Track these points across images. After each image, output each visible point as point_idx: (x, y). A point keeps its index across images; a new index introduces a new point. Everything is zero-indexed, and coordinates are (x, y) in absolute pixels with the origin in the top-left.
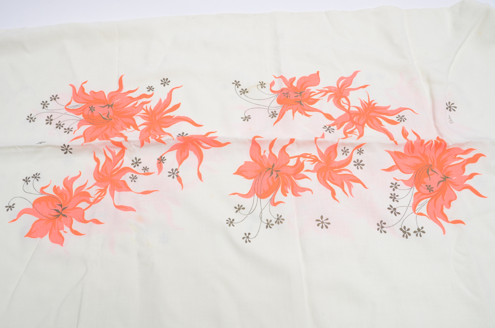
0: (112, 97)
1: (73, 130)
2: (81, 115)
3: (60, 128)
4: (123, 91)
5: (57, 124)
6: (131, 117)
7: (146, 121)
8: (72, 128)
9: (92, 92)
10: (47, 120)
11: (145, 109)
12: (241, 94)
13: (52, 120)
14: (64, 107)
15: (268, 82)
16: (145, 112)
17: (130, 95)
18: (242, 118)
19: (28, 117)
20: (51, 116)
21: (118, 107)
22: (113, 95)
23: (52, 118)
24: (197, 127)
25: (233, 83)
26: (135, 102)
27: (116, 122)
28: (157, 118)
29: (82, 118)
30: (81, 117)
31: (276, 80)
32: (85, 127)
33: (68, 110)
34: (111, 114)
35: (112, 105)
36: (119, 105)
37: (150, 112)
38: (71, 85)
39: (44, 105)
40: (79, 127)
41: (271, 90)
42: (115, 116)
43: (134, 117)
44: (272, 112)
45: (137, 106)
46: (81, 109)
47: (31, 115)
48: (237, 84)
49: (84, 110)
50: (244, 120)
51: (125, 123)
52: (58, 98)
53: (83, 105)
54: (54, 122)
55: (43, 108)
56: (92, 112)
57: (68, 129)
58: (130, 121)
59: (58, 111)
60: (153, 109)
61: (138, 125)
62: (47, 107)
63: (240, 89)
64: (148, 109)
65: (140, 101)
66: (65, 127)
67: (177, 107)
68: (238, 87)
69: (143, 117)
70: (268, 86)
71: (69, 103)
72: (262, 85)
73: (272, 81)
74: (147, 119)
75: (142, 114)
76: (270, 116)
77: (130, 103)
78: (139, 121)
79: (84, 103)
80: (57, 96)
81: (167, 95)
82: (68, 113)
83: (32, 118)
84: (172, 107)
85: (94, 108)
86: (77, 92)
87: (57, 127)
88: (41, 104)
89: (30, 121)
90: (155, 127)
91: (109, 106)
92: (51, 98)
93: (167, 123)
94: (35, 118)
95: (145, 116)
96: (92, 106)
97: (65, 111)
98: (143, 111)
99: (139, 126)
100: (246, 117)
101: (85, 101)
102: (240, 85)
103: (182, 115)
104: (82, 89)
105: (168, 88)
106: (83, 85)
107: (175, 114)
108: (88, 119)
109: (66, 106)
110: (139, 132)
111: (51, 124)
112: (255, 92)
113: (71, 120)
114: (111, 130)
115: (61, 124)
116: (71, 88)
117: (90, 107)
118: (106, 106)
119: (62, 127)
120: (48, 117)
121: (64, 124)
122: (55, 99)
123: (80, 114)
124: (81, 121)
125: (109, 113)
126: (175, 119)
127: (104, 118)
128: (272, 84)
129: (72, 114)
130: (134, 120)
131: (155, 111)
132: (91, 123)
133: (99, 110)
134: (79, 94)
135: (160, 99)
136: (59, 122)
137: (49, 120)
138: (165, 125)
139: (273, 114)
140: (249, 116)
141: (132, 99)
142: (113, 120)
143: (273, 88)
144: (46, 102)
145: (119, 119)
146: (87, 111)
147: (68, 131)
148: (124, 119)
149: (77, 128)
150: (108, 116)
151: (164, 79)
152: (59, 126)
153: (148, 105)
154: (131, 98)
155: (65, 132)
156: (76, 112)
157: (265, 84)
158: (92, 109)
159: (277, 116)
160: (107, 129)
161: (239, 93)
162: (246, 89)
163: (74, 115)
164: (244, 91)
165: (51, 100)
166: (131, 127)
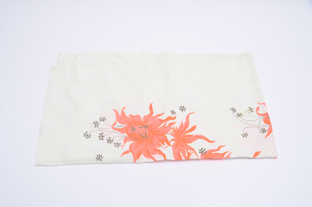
0: (146, 120)
1: (121, 144)
2: (126, 133)
3: (110, 143)
4: (154, 115)
5: (107, 140)
6: (163, 135)
7: (174, 138)
8: (120, 143)
9: (131, 115)
10: (99, 137)
11: (173, 128)
12: (238, 117)
13: (103, 136)
14: (111, 127)
15: (254, 107)
16: (173, 131)
17: (159, 118)
18: (242, 135)
19: (85, 134)
20: (102, 133)
21: (152, 127)
22: (147, 118)
23: (103, 135)
24: (212, 143)
25: (231, 110)
26: (164, 123)
27: (153, 139)
28: (182, 136)
29: (127, 136)
30: (125, 134)
31: (260, 106)
32: (129, 143)
33: (114, 128)
34: (148, 133)
35: (147, 126)
36: (153, 126)
37: (177, 131)
38: (114, 110)
39: (96, 124)
40: (125, 142)
41: (257, 113)
42: (151, 135)
43: (166, 135)
44: (262, 129)
45: (166, 126)
46: (125, 129)
47: (87, 132)
48: (234, 110)
49: (127, 129)
50: (244, 137)
51: (159, 139)
52: (106, 120)
53: (126, 125)
54: (106, 138)
55: (95, 127)
56: (134, 131)
57: (117, 143)
58: (163, 138)
59: (107, 129)
60: (178, 129)
61: (169, 141)
62: (98, 126)
63: (236, 113)
64: (175, 128)
65: (168, 123)
66: (114, 142)
67: (194, 128)
68: (234, 112)
69: (172, 135)
70: (255, 110)
71: (115, 124)
72: (251, 109)
73: (257, 107)
74: (175, 136)
75: (172, 132)
76: (261, 132)
77: (161, 124)
78: (170, 137)
79: (126, 124)
80: (104, 118)
81: (185, 119)
82: (115, 131)
83: (88, 135)
84: (191, 128)
85: (135, 128)
86: (120, 116)
87: (108, 142)
88: (93, 123)
89: (87, 138)
90: (181, 143)
91: (145, 127)
92: (100, 119)
93: (189, 140)
94: (90, 135)
95: (173, 134)
96: (133, 127)
97: (112, 130)
98: (172, 130)
99: (171, 141)
100: (244, 134)
101: (127, 123)
102: (236, 111)
103: (199, 134)
104: (123, 113)
105: (185, 114)
106: (124, 110)
107: (193, 133)
108: (131, 137)
109: (112, 125)
110: (172, 147)
111: (103, 139)
112: (247, 116)
113: (119, 137)
114: (150, 145)
115: (111, 140)
116: (114, 112)
117: (131, 128)
118: (143, 127)
119: (112, 142)
120: (100, 134)
121: (113, 140)
122: (103, 120)
123: (124, 133)
124: (126, 137)
125: (146, 132)
126: (194, 137)
127: (143, 136)
128: (258, 109)
129: (117, 132)
130: (166, 137)
131: (180, 131)
132: (133, 140)
133: (139, 130)
134: (121, 117)
135: (182, 122)
136: (109, 138)
137: (101, 137)
138: (188, 141)
139: (263, 131)
140: (247, 133)
141: (162, 121)
142: (150, 138)
143: (259, 112)
144: (97, 122)
145: (155, 137)
146: (130, 131)
147: (117, 145)
148: (158, 137)
149: (124, 144)
150: (145, 135)
151: (181, 107)
152: (110, 141)
153: (175, 125)
154: (160, 120)
155: (115, 146)
156: (121, 130)
157: (252, 109)
158: (133, 129)
159: (267, 132)
160: (147, 145)
161: (237, 116)
162: (241, 114)
163: (120, 133)
164: (239, 115)
165: (100, 121)
166: (165, 143)
